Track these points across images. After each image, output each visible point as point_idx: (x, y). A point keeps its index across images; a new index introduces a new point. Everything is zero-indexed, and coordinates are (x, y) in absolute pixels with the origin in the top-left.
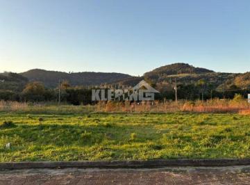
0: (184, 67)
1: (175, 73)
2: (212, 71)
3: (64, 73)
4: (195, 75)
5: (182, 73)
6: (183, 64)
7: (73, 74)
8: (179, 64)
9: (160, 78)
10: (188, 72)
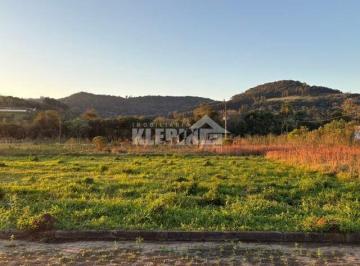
0: (292, 86)
1: (278, 95)
2: (337, 92)
3: (120, 98)
4: (309, 98)
5: (290, 94)
6: (291, 82)
7: (131, 99)
8: (285, 82)
9: (256, 103)
10: (298, 93)
